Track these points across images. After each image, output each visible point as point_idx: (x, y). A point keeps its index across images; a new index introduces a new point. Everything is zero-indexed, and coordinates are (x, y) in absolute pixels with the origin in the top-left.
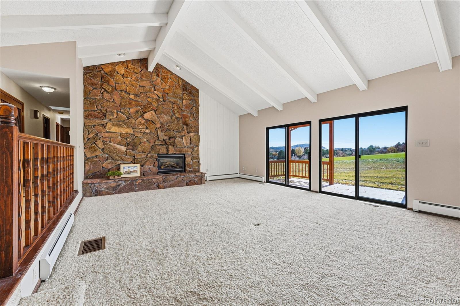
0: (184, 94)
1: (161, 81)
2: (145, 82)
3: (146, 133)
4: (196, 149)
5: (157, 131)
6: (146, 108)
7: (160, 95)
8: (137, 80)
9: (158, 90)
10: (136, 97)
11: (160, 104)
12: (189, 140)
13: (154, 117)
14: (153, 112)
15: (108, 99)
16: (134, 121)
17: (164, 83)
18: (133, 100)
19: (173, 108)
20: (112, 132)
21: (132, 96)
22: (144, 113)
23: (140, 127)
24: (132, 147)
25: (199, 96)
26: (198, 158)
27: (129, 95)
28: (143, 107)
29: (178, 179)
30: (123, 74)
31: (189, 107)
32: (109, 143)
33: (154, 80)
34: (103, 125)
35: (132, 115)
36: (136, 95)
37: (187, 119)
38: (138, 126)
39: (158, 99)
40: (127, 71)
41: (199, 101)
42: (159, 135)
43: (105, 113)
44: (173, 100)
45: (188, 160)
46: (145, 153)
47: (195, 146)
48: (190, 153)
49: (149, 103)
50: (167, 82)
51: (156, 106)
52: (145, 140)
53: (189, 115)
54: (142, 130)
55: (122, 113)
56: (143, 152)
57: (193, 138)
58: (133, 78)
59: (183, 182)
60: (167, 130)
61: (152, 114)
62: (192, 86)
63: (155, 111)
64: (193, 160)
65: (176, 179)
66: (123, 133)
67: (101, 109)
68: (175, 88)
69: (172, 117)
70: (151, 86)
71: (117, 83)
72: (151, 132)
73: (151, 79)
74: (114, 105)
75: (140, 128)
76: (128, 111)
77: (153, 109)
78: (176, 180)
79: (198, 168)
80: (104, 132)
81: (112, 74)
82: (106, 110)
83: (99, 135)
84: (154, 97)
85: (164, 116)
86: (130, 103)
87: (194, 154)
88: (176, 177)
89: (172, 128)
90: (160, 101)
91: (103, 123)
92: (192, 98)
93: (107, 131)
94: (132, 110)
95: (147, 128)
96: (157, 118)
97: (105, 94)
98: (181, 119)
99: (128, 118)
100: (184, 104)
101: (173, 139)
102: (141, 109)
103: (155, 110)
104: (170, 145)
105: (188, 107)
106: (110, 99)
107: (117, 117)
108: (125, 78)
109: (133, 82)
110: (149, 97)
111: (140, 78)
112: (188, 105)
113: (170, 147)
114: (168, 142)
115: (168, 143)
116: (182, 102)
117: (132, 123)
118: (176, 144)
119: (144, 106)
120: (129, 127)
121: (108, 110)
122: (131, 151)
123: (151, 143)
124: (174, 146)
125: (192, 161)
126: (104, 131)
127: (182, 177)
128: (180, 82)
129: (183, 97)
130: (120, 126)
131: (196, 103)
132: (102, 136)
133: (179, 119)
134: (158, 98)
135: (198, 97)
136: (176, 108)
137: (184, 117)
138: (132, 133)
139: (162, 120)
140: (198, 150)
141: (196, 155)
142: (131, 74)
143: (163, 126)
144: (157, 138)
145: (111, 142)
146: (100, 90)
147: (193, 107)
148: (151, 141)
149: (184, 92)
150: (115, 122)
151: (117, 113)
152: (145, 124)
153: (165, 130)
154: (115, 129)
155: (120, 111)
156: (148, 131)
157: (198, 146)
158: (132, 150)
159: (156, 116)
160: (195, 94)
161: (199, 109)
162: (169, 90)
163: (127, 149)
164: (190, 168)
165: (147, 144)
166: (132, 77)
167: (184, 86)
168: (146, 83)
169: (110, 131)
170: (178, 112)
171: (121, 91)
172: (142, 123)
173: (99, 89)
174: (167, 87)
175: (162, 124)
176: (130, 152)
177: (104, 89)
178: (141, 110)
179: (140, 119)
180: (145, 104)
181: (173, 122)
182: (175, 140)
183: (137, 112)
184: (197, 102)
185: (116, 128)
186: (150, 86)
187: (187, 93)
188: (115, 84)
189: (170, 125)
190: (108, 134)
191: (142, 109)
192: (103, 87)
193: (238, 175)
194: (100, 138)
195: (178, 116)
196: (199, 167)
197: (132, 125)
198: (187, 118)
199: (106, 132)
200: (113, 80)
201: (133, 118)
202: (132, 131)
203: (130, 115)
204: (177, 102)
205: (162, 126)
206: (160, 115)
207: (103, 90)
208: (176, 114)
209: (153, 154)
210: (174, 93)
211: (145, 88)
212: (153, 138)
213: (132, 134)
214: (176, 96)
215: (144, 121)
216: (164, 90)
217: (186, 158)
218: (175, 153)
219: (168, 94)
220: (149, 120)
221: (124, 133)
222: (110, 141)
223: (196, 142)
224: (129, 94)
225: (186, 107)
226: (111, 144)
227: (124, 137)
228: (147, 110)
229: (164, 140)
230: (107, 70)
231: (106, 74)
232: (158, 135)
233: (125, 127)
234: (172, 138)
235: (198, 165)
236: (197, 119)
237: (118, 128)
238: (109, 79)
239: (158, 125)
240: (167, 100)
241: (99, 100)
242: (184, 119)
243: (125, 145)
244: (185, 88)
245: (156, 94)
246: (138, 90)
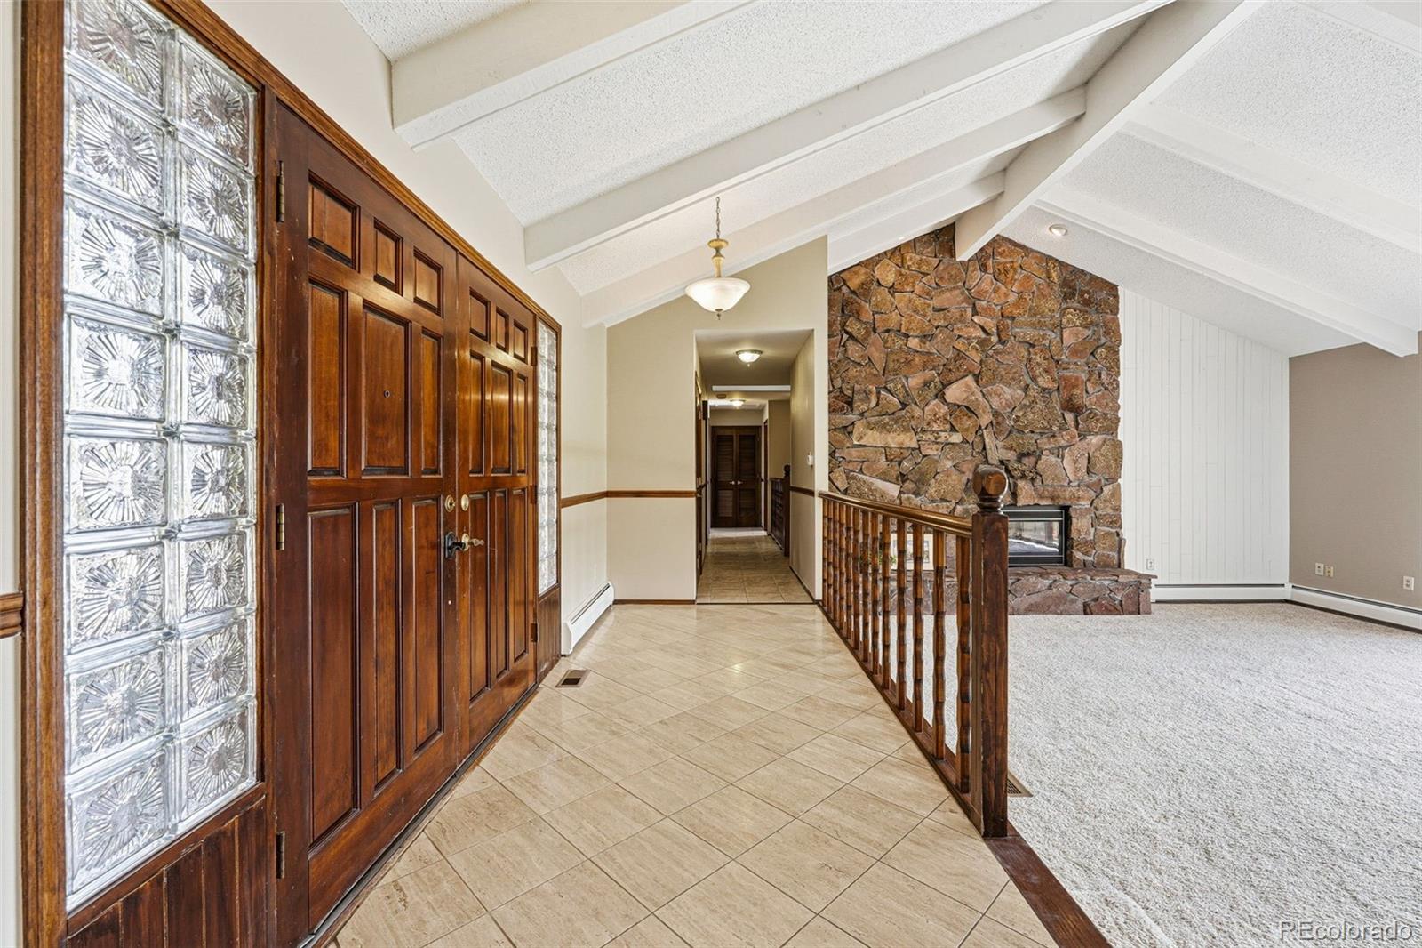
0: (1066, 309)
1: (994, 281)
2: (948, 295)
3: (949, 443)
4: (1107, 490)
5: (982, 435)
6: (950, 370)
7: (991, 324)
8: (928, 294)
9: (987, 312)
10: (925, 343)
11: (991, 352)
12: (1086, 461)
13: (973, 394)
14: (970, 379)
15: (858, 361)
16: (917, 412)
17: (1003, 287)
18: (918, 352)
19: (1029, 360)
20: (865, 446)
21: (914, 343)
22: (944, 386)
23: (935, 427)
24: (914, 485)
25: (1118, 309)
26: (1116, 522)
27: (907, 340)
28: (942, 368)
29: (1055, 590)
30: (891, 284)
31: (1085, 349)
32: (860, 476)
33: (974, 284)
34: (845, 427)
35: (914, 393)
36: (925, 338)
37: (1076, 392)
38: (928, 424)
39: (985, 340)
40: (901, 274)
41: (1118, 326)
42: (988, 448)
43: (851, 396)
44: (1030, 334)
45: (1082, 526)
46: (948, 504)
47: (1107, 480)
48: (1085, 504)
49: (960, 355)
50: (1013, 281)
51: (978, 360)
52: (949, 464)
53: (1084, 376)
54: (939, 437)
55: (889, 391)
56: (943, 500)
57: (1097, 454)
58: (918, 289)
59: (1073, 601)
60: (1010, 432)
61: (967, 386)
62: (1094, 279)
63: (977, 378)
64: (1099, 528)
65: (1050, 587)
66: (890, 448)
67: (841, 388)
68: (1038, 296)
69: (1027, 387)
70: (964, 305)
71: (877, 313)
72: (965, 441)
73: (964, 283)
74: (871, 373)
75: (934, 432)
76: (903, 386)
77: (970, 372)
78: (1049, 593)
79: (1116, 555)
80: (848, 448)
81: (864, 291)
82: (853, 389)
83: (837, 455)
84: (973, 336)
85: (1002, 388)
86: (908, 362)
87: (1102, 505)
88: (1048, 582)
89: (1030, 423)
90: (992, 343)
91: (845, 423)
92: (1095, 317)
93: (856, 442)
94: (914, 382)
95: (953, 429)
96: (981, 399)
97: (851, 346)
98: (1056, 393)
99: (904, 405)
100: (1065, 344)
101: (1032, 459)
102: (938, 373)
103: (977, 372)
104: (1023, 477)
105: (1082, 351)
106: (862, 357)
107: (877, 405)
108: (896, 294)
109: (919, 302)
110: (960, 336)
111: (934, 285)
112: (1081, 343)
113: (1021, 483)
114: (1015, 469)
115: (1015, 473)
116: (1058, 339)
117: (913, 417)
118: (1041, 476)
119: (944, 365)
120: (906, 430)
121: (857, 387)
122: (913, 496)
123: (964, 473)
124: (1033, 480)
125: (1092, 530)
126: (848, 445)
127: (1070, 583)
128: (1054, 275)
129: (1064, 321)
130: (884, 428)
131: (1109, 334)
132: (843, 458)
133: (1050, 394)
134: (983, 336)
135: (1115, 310)
136: (1039, 360)
137: (1065, 385)
138: (914, 445)
139: (995, 403)
140: (1116, 494)
141: (1111, 512)
142: (911, 280)
143: (1000, 419)
144: (981, 457)
145: (863, 473)
146: (839, 337)
147: (1098, 347)
148: (965, 466)
149: (1067, 302)
150: (873, 419)
151: (878, 393)
152: (948, 418)
153: (1007, 433)
154: (873, 438)
155: (885, 388)
156: (956, 438)
157: (1113, 479)
158: (913, 494)
159: (977, 390)
160: (1106, 303)
161: (1118, 352)
162: (1016, 305)
163: (901, 492)
164: (1086, 554)
165: (954, 476)
166: (913, 286)
167: (1065, 283)
168: (951, 298)
169: (862, 442)
170: (1046, 372)
171: (888, 331)
172: (941, 415)
173: (838, 335)
174: (1013, 298)
175: (996, 414)
176: (909, 498)
177: (847, 332)
178: (937, 379)
179: (934, 405)
180: (947, 359)
181: (1030, 406)
182: (1037, 463)
183: (926, 384)
184: (1112, 331)
185: (876, 434)
186: (963, 302)
187: (1076, 305)
188: (873, 315)
189: (1020, 414)
190: (858, 451)
191: (939, 375)
192: (848, 329)
193: (1288, 592)
194: (840, 462)
195: (1045, 386)
196: (1119, 552)
197: (913, 423)
198: (1074, 386)
199: (854, 446)
200: (868, 305)
201: (916, 403)
202: (915, 439)
203: (908, 395)
204: (1043, 339)
205: (996, 418)
206: (989, 388)
207: (845, 336)
208: (1039, 379)
209: (970, 507)
210: (1034, 312)
211: (949, 312)
212: (969, 458)
213: (913, 449)
214: (1039, 322)
215: (946, 408)
216: (1002, 308)
217: (1074, 520)
218: (1036, 502)
219: (1013, 318)
220: (959, 406)
221: (893, 446)
222: (861, 471)
223: (1109, 467)
224: (907, 336)
225: (1075, 351)
226: (864, 476)
227: (894, 457)
228: (952, 377)
229: (1002, 462)
230: (854, 283)
231: (853, 292)
232: (984, 448)
233: (896, 430)
234: (1028, 454)
235: (1117, 543)
236: (1110, 387)
237: (881, 433)
238: (859, 304)
239: (985, 419)
240: (1013, 338)
241: (836, 365)
242: (1065, 394)
243: (897, 480)
244: (1069, 290)
245: (979, 325)
246: (929, 321)
